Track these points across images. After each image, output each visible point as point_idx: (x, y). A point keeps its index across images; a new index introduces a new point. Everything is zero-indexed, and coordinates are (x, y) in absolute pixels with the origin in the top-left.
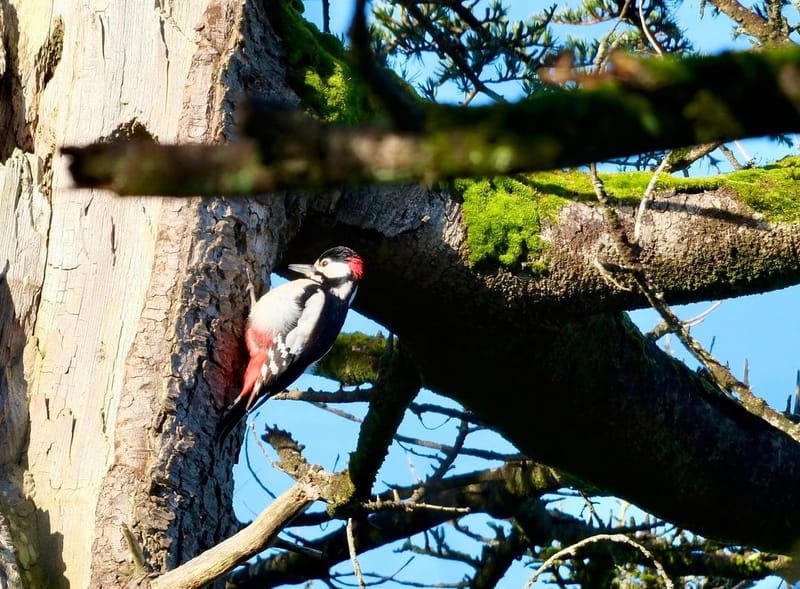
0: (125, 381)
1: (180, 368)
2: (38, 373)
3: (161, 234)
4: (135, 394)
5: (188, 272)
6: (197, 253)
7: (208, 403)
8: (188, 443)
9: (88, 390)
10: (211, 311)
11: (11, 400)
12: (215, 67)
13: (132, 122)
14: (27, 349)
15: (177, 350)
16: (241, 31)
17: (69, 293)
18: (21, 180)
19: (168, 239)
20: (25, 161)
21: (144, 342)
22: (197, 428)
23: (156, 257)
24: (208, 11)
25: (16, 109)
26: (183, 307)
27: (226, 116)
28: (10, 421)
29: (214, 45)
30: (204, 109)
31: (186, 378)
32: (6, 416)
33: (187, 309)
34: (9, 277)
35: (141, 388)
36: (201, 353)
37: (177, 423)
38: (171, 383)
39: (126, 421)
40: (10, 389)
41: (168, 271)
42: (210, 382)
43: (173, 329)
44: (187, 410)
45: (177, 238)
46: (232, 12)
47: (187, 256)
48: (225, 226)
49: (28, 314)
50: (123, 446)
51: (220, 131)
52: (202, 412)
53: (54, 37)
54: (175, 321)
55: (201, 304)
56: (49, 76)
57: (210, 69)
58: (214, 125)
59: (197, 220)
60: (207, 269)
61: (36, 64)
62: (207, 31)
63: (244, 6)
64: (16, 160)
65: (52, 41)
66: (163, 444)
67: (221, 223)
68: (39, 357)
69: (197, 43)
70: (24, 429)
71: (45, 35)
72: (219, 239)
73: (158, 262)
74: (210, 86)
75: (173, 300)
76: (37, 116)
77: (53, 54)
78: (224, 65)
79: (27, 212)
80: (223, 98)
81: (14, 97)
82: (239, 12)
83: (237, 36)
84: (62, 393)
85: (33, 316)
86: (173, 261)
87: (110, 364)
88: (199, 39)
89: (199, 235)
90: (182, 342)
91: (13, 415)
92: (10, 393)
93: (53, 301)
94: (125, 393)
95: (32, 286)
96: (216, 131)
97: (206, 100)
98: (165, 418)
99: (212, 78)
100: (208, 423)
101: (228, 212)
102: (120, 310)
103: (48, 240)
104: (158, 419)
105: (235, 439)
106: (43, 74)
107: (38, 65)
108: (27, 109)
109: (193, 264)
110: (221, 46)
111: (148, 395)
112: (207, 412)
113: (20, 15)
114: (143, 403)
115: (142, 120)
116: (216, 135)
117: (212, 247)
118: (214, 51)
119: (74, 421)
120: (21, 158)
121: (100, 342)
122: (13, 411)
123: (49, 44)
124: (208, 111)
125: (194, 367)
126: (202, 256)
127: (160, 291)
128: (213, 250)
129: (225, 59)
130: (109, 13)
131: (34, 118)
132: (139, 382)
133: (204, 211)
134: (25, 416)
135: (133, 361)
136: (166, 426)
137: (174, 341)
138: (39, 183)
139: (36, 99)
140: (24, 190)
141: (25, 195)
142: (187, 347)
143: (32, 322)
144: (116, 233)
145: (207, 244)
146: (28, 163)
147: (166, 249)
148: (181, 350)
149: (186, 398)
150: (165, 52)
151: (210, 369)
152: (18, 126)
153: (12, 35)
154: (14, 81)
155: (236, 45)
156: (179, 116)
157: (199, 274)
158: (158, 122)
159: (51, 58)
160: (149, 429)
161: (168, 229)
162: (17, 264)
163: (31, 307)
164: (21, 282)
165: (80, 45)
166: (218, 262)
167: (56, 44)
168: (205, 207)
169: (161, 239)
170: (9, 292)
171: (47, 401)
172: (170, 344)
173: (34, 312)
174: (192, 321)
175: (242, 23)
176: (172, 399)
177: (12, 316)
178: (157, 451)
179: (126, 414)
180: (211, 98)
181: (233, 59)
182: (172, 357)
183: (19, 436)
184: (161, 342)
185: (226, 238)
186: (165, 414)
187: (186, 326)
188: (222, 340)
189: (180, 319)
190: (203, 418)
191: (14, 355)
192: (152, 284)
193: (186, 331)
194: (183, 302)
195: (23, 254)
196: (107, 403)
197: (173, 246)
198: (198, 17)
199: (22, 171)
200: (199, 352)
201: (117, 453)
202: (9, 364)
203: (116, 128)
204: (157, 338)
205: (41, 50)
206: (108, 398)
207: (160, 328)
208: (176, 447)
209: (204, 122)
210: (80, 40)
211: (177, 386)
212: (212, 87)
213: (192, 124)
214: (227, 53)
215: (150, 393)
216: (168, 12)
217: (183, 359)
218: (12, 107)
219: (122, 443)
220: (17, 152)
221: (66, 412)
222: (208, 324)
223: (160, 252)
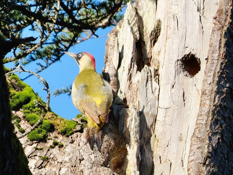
0: (191, 146)
1: (212, 142)
2: (156, 148)
3: (203, 92)
4: (195, 151)
5: (214, 106)
6: (217, 99)
7: (222, 156)
8: (216, 170)
9: (176, 152)
10: (223, 122)
11: (146, 157)
12: (222, 31)
13: (190, 54)
14: (152, 138)
15: (210, 135)
16: (231, 18)
17: (167, 117)
18: (148, 76)
19: (206, 94)
20: (149, 70)
21: (198, 132)
22: (218, 164)
23: (201, 101)
24: (218, 11)
25: (143, 53)
26: (212, 119)
27: (226, 49)
28: (146, 164)
29: (221, 24)
30: (218, 47)
31: (214, 145)
32: (145, 162)
33: (214, 120)
34: (145, 111)
35: (197, 148)
36: (219, 137)
37: (211, 161)
38: (208, 147)
39: (192, 161)
40: (146, 153)
41: (206, 106)
42: (222, 148)
43: (209, 127)
44: (214, 157)
45: (209, 94)
46: (227, 11)
47: (213, 100)
48: (227, 90)
49: (152, 126)
50: (191, 170)
51: (224, 55)
52: (220, 159)
53: (157, 28)
54: (209, 124)
55: (219, 118)
56: (155, 42)
57: (219, 32)
58: (222, 53)
59: (216, 87)
60: (220, 105)
61: (150, 37)
62: (218, 19)
63: (231, 9)
64: (145, 69)
65: (156, 29)
66: (206, 169)
67: (225, 89)
68: (156, 141)
69: (214, 23)
70: (151, 167)
71: (153, 26)
72: (225, 95)
73: (202, 103)
74: (219, 39)
75: (208, 117)
76: (151, 56)
77: (156, 34)
78: (225, 30)
79: (150, 88)
80: (225, 43)
81: (143, 49)
82: (230, 11)
83: (229, 20)
84: (166, 154)
85: (153, 126)
86: (208, 102)
87: (184, 142)
88: (215, 22)
89: (217, 92)
90: (212, 132)
91: (147, 162)
92: (146, 154)
93: (161, 120)
94: (191, 151)
95: (153, 115)
96: (223, 55)
97: (218, 43)
98: (207, 160)
99: (221, 36)
100: (222, 163)
101: (228, 85)
102: (187, 122)
103: (158, 99)
104: (204, 160)
105: (230, 172)
106: (153, 41)
107: (151, 38)
108: (148, 53)
109: (216, 103)
110: (223, 24)
111: (200, 151)
112: (222, 159)
113: (144, 19)
114: (198, 154)
115: (193, 53)
116: (222, 56)
117: (222, 97)
118: (221, 26)
119: (171, 164)
120: (147, 68)
121: (180, 134)
122: (147, 161)
123: (155, 30)
124: (219, 48)
125: (217, 142)
126: (219, 101)
127: (203, 113)
128: (222, 99)
129: (225, 28)
130: (179, 15)
131: (150, 57)
132: (196, 146)
133: (219, 84)
134: (151, 163)
135: (193, 139)
136: (207, 163)
137: (209, 131)
138: (154, 78)
139: (151, 50)
140: (149, 80)
141: (149, 82)
142: (214, 134)
143: (153, 129)
144: (185, 94)
145: (220, 97)
146: (150, 70)
147: (205, 98)
148: (212, 135)
149: (214, 153)
150: (202, 27)
151: (222, 143)
152: (144, 60)
153: (141, 26)
154: (142, 43)
155: (229, 24)
156: (208, 50)
157: (218, 107)
158: (200, 53)
159: (156, 35)
160: (201, 163)
161: (206, 90)
162: (147, 107)
163: (153, 123)
164: (149, 114)
165: (169, 27)
166: (224, 103)
167: (157, 30)
168: (219, 82)
169: (203, 94)
170: (145, 117)
171: (160, 157)
172: (207, 133)
173: (154, 125)
174: (215, 124)
175: (231, 15)
176: (209, 152)
177: (146, 126)
178: (204, 172)
179: (192, 158)
180: (220, 43)
181: (228, 28)
182: (209, 137)
183: (149, 170)
184: (205, 131)
185: (227, 94)
186: (207, 158)
187: (213, 126)
188: (226, 133)
189: (211, 123)
190: (220, 161)
191: (147, 141)
192: (200, 111)
193: (213, 128)
194: (212, 117)
195: (149, 104)
196: (183, 156)
197: (207, 97)
198: (214, 14)
199: (148, 73)
200: (218, 136)
201: (189, 173)
202: (145, 144)
203: (183, 56)
204: (202, 130)
205: (152, 32)
206: (184, 154)
207: (204, 126)
208: (211, 171)
209: (218, 52)
210: (169, 24)
211: (211, 148)
212: (220, 39)
213: (213, 52)
214: (226, 26)
215: (201, 150)
216: (202, 13)
217: (213, 138)
218: (142, 52)
219: (191, 169)
220: (146, 66)
221: (167, 160)
222: (221, 126)
223: (203, 99)
